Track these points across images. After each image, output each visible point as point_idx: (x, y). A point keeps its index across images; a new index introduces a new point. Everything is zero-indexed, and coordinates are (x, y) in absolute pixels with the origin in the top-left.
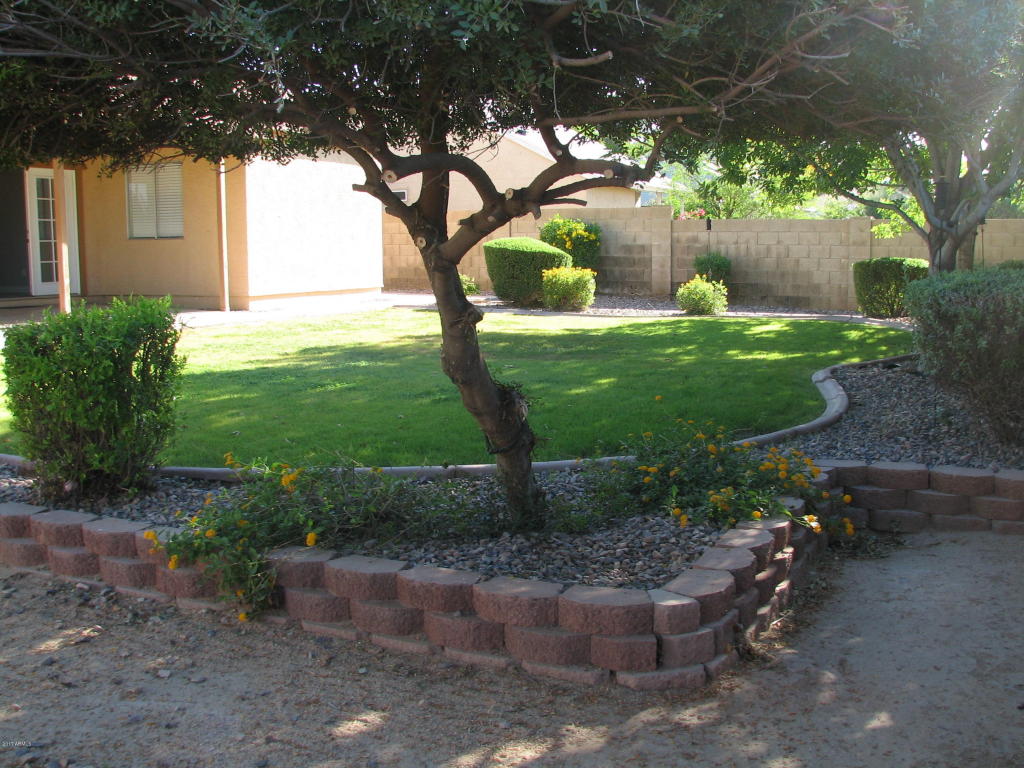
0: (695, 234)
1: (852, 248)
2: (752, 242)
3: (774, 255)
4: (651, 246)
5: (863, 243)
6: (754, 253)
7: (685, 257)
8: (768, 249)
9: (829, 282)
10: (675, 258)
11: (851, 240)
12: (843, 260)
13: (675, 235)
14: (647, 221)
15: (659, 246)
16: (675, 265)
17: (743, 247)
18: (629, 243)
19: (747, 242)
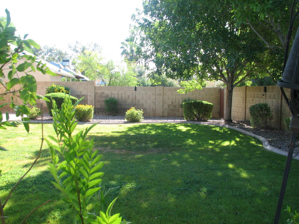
0: (103, 91)
1: (157, 96)
2: (123, 94)
3: (131, 98)
4: (87, 95)
5: (160, 95)
6: (124, 98)
7: (100, 99)
8: (129, 96)
9: (149, 107)
10: (96, 99)
11: (157, 94)
12: (154, 100)
13: (96, 91)
14: (85, 86)
15: (90, 95)
16: (96, 102)
17: (120, 96)
18: (79, 94)
19: (122, 94)
